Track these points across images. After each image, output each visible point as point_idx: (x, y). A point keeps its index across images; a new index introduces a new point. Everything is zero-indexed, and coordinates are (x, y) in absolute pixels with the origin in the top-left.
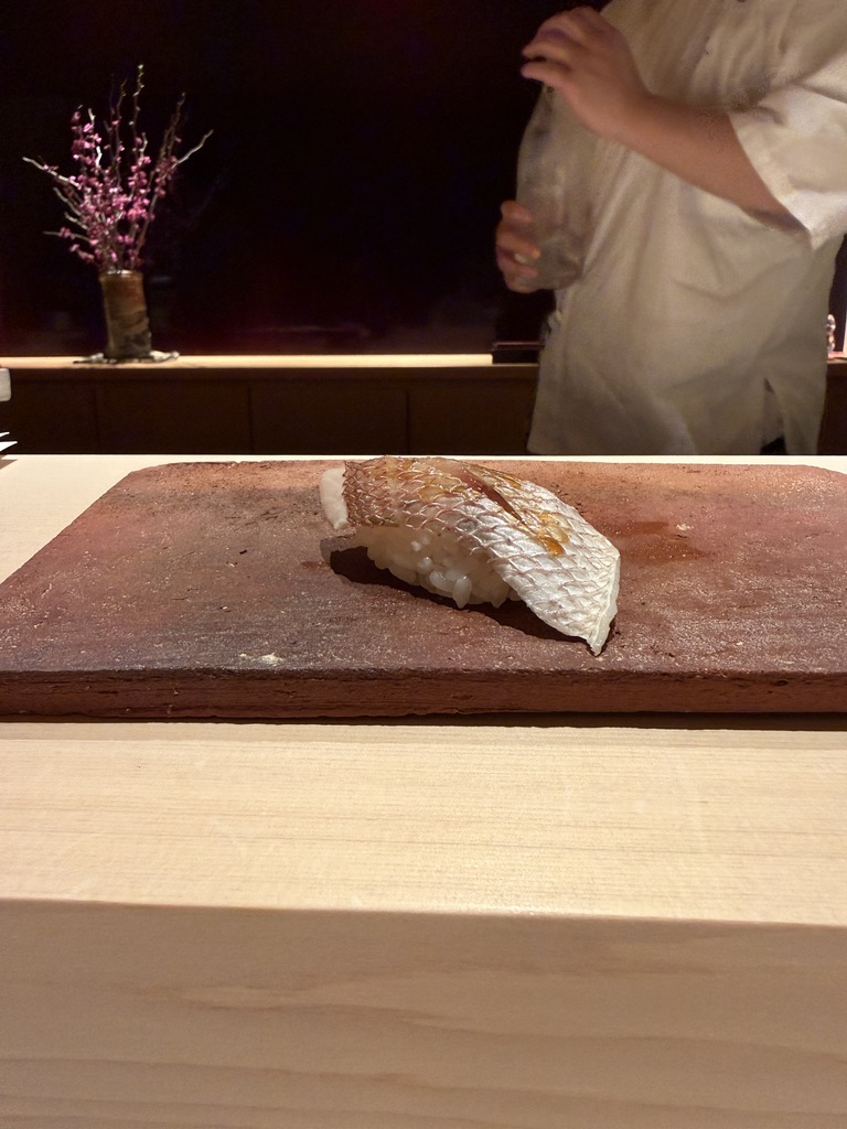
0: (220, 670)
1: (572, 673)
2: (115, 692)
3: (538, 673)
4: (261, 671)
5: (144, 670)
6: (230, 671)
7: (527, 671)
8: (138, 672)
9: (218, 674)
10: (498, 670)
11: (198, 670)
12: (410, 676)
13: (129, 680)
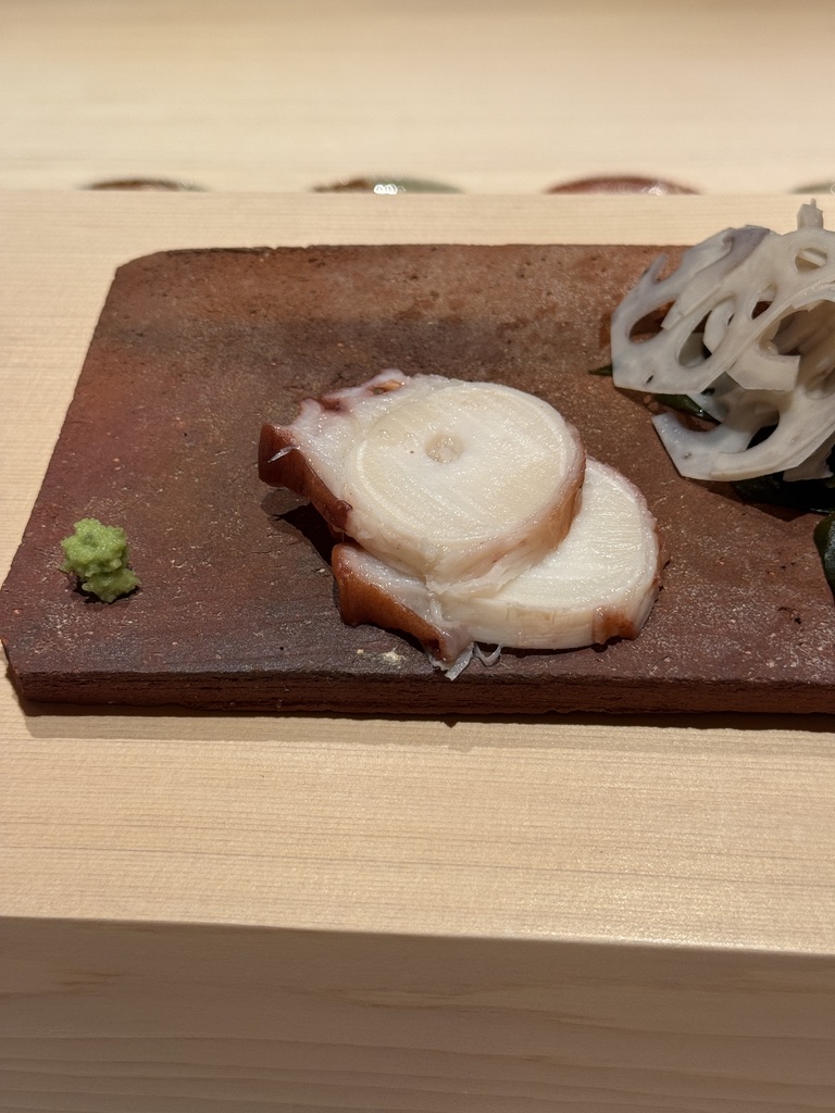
0: (338, 673)
1: (737, 682)
2: (217, 688)
3: (698, 681)
4: (385, 675)
5: (254, 672)
6: (350, 675)
7: (685, 680)
8: (246, 674)
9: (336, 677)
10: (652, 679)
11: (313, 673)
12: (553, 682)
13: (235, 680)
